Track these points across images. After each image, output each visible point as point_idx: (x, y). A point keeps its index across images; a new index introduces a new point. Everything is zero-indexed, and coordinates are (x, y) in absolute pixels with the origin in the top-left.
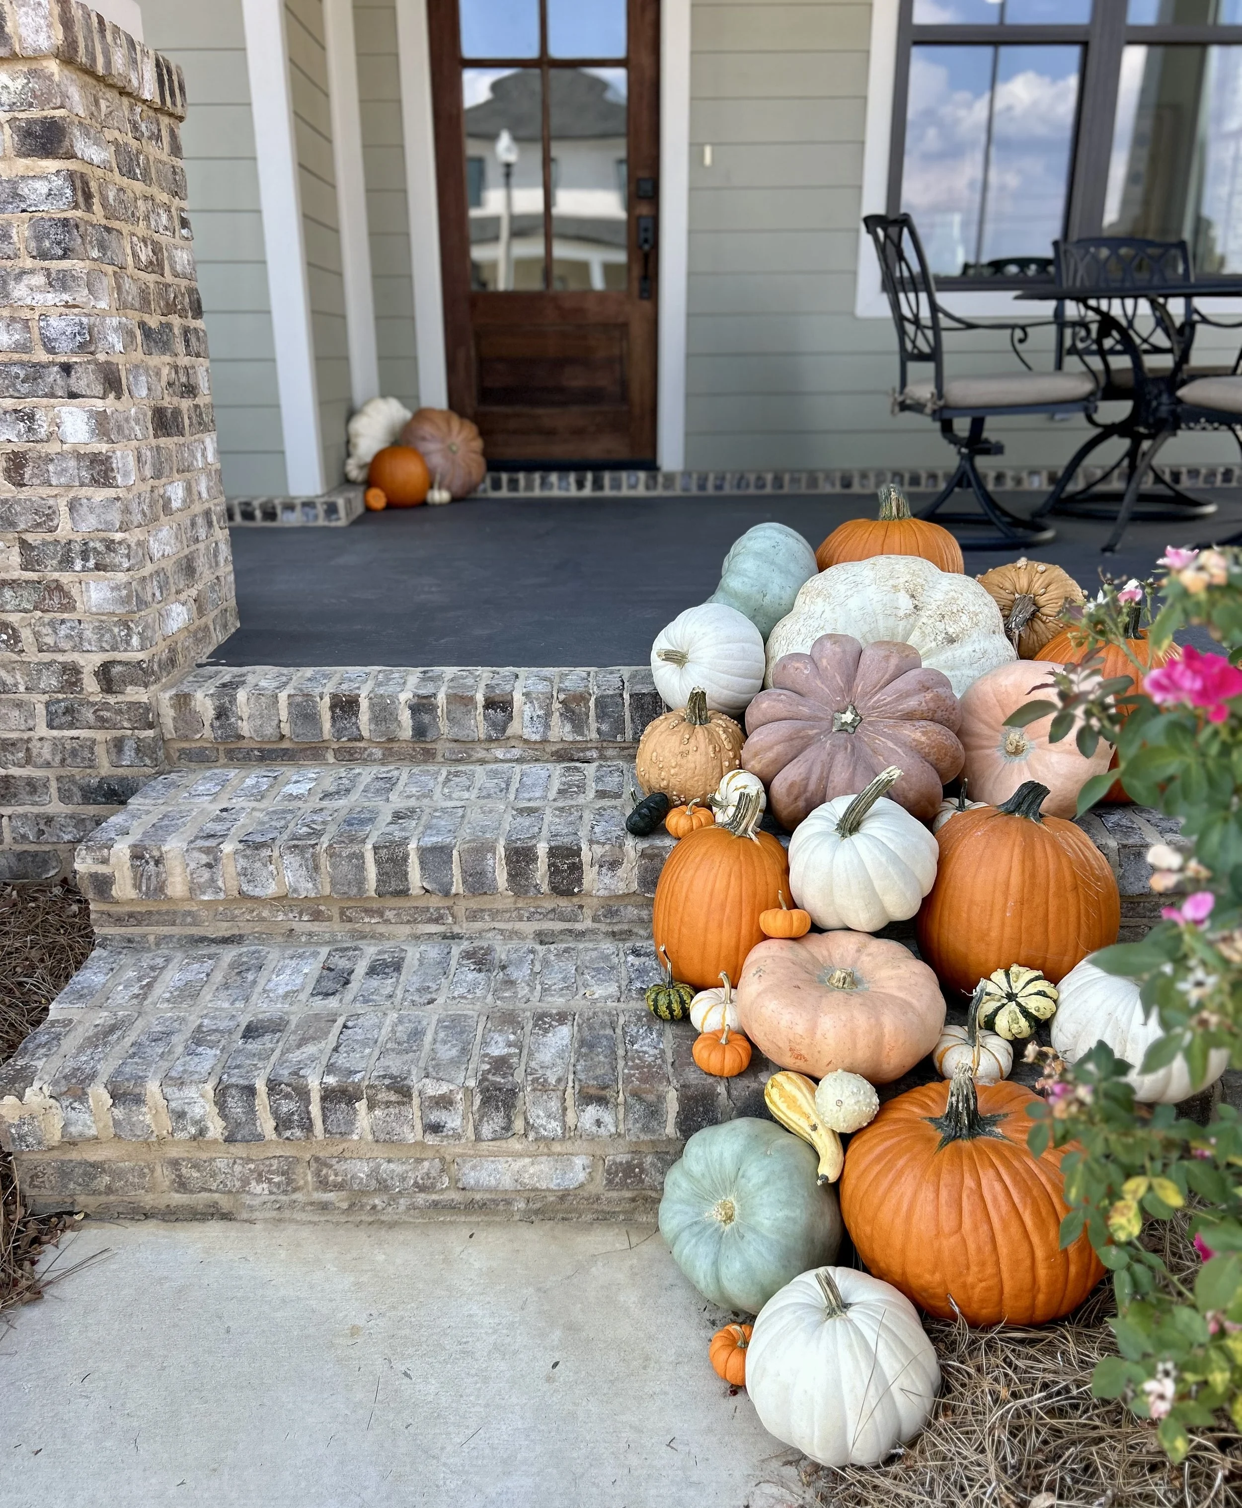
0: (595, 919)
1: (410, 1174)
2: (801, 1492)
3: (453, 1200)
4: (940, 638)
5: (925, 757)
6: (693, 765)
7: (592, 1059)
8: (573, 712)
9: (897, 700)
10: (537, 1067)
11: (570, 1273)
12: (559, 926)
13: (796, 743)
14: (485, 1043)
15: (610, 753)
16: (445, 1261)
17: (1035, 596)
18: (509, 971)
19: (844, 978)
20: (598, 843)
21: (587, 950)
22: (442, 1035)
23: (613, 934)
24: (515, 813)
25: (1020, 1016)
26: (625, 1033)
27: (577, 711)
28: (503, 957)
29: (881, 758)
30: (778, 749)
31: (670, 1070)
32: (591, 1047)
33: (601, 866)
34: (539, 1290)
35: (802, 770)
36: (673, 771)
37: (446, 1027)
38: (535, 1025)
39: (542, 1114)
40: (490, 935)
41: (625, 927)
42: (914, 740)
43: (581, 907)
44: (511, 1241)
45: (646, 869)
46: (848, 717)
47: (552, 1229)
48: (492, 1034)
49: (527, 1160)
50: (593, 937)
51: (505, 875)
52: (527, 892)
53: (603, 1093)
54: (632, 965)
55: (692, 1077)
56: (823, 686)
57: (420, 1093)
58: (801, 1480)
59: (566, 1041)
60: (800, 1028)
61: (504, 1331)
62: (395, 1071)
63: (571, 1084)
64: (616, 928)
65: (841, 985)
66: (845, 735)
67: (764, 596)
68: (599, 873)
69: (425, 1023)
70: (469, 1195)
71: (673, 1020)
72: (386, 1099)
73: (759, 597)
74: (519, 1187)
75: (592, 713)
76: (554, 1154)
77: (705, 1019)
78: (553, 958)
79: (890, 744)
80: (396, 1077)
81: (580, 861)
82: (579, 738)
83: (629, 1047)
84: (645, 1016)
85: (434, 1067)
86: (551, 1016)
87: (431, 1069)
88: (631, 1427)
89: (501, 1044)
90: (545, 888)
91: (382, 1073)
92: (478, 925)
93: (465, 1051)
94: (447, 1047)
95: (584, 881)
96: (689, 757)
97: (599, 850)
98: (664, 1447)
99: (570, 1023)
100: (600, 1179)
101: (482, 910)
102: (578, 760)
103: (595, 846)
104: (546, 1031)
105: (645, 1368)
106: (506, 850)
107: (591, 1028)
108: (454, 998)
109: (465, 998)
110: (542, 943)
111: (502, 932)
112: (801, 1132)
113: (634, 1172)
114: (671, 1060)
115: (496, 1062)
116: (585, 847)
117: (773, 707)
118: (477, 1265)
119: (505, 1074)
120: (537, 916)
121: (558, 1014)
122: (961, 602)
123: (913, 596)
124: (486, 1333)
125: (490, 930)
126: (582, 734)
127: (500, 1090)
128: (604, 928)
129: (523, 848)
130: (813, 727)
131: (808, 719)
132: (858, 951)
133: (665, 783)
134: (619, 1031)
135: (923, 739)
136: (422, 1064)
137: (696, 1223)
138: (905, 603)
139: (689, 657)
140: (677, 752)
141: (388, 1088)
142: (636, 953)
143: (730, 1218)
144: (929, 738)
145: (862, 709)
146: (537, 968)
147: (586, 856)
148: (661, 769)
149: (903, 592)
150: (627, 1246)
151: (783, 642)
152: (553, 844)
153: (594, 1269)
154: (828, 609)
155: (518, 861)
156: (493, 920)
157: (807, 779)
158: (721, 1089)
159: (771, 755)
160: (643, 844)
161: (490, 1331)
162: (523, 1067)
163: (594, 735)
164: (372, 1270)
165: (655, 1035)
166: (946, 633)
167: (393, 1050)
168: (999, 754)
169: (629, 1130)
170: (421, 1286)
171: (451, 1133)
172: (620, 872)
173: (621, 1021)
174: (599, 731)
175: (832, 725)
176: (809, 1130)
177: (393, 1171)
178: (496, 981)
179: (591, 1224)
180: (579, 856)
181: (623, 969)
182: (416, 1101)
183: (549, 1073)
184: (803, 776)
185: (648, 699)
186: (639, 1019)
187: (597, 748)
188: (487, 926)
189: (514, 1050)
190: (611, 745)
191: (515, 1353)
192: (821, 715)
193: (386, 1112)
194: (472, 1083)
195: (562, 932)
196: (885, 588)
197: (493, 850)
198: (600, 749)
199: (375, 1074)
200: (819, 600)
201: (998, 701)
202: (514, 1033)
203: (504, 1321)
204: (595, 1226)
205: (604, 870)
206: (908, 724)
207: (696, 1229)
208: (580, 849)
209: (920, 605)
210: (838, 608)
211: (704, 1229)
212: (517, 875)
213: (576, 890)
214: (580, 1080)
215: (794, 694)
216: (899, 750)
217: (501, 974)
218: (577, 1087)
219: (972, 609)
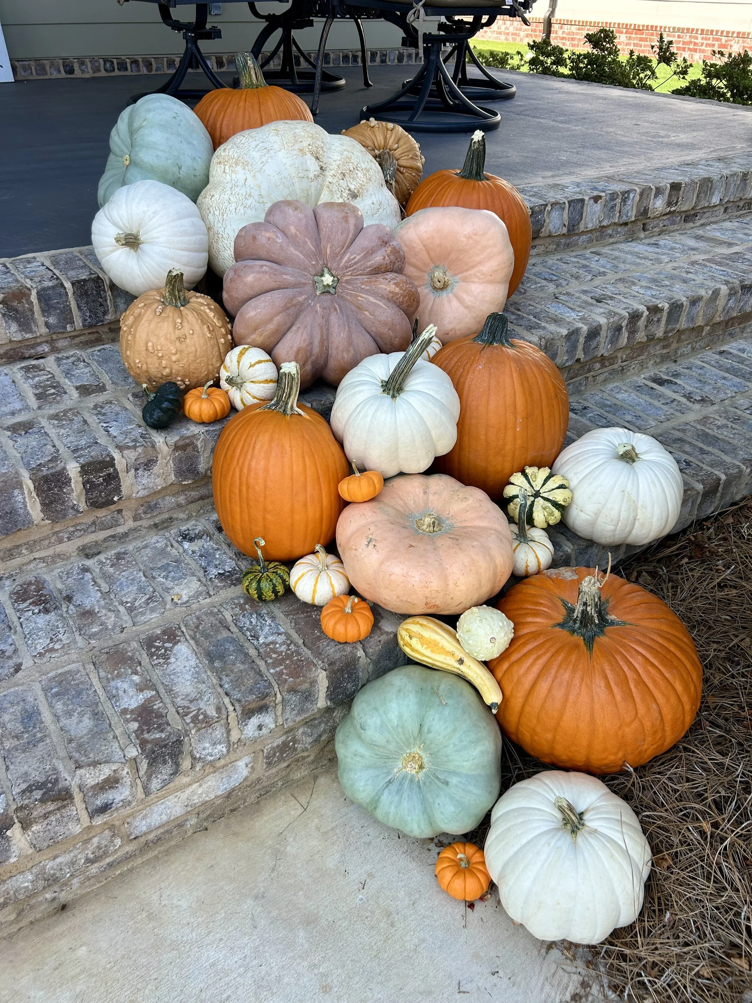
0: (135, 519)
1: (79, 857)
2: (574, 970)
3: (127, 853)
4: (345, 195)
5: (399, 306)
6: (193, 349)
7: (232, 671)
8: (16, 310)
9: (365, 257)
10: (186, 703)
11: (272, 864)
12: (102, 535)
13: (291, 311)
14: (113, 697)
15: (61, 344)
16: (150, 917)
17: (390, 150)
18: (78, 598)
19: (434, 523)
20: (128, 448)
21: (139, 550)
22: (59, 706)
23: (156, 526)
24: (9, 433)
25: (554, 509)
26: (241, 629)
27: (20, 309)
28: (60, 586)
29: (367, 313)
30: (277, 320)
31: (307, 652)
32: (222, 657)
33: (136, 470)
34: (256, 897)
35: (305, 336)
36: (174, 358)
37: (57, 694)
38: (151, 655)
39: (207, 745)
40: (31, 566)
41: (166, 516)
42: (390, 292)
43: (120, 511)
44: (198, 859)
45: (180, 460)
46: (328, 279)
47: (227, 826)
48: (113, 683)
49: (195, 786)
50: (136, 535)
51: (38, 507)
52: (65, 516)
53: (264, 702)
54: (193, 552)
55: (331, 651)
56: (298, 253)
57: (80, 787)
58: (567, 958)
59: (193, 662)
60: (435, 584)
61: (255, 962)
62: (37, 776)
63: (231, 708)
64: (157, 520)
65: (431, 529)
66: (329, 297)
67: (180, 168)
68: (136, 477)
69: (30, 699)
70: (142, 840)
71: (277, 598)
72: (44, 812)
73: (175, 169)
74: (189, 809)
75: (36, 308)
76: (219, 768)
77: (314, 592)
78: (111, 570)
79: (372, 299)
80: (44, 784)
81: (115, 470)
82: (28, 336)
83: (255, 642)
84: (245, 603)
85: (78, 751)
86: (157, 638)
87: (76, 755)
88: (421, 994)
89: (132, 691)
90: (83, 506)
91: (24, 786)
92: (17, 561)
93: (97, 715)
94: (75, 718)
95: (123, 488)
96: (188, 341)
97: (131, 455)
98: (458, 996)
99: (182, 639)
100: (261, 765)
101: (18, 547)
102: (30, 358)
103: (126, 452)
104: (166, 657)
105: (392, 925)
106: (34, 482)
107: (207, 637)
108: (40, 654)
109: (52, 650)
110: (88, 556)
111: (43, 559)
112: (449, 668)
113: (288, 746)
114: (301, 642)
115: (140, 715)
116: (116, 455)
117: (260, 279)
118: (184, 904)
119: (159, 726)
120: (78, 534)
121: (164, 633)
122: (354, 160)
123: (317, 158)
124: (240, 975)
125: (31, 561)
126: (31, 331)
127: (165, 746)
128: (145, 523)
129: (53, 475)
130: (301, 294)
131: (294, 286)
132: (425, 493)
133: (168, 370)
134: (234, 629)
135: (397, 290)
136: (62, 753)
137: (390, 782)
138: (313, 166)
139: (142, 238)
140: (173, 338)
141: (43, 801)
142: (186, 537)
143: (421, 767)
144: (401, 289)
145: (336, 270)
146: (105, 587)
147: (120, 462)
148: (160, 358)
149: (309, 155)
150: (300, 810)
151: (217, 213)
152: (82, 460)
153: (289, 848)
154: (249, 177)
155: (50, 489)
156: (32, 552)
157: (311, 343)
158: (360, 653)
159: (271, 327)
160: (174, 438)
161: (242, 970)
162: (173, 710)
163: (44, 330)
164: (82, 972)
165: (269, 621)
166: (349, 190)
167: (16, 748)
168: (426, 291)
169: (287, 720)
170: (143, 960)
171: (121, 804)
172: (156, 469)
173: (229, 619)
174: (47, 325)
175: (315, 288)
176: (456, 665)
177: (61, 863)
178: (71, 617)
179: (258, 803)
180: (113, 465)
181: (188, 560)
182: (78, 797)
183: (202, 705)
184: (307, 342)
185: (90, 285)
186: (243, 609)
187: (47, 342)
188: (25, 560)
189: (149, 694)
190: (60, 336)
191: (279, 980)
192: (303, 281)
193: (46, 822)
194: (133, 752)
195: (105, 540)
196: (294, 152)
197: (19, 485)
198: (51, 342)
199: (16, 790)
200: (239, 168)
201: (424, 246)
202: (136, 673)
203: (247, 951)
204: (262, 803)
205: (140, 472)
206: (380, 278)
207: (394, 787)
208: (113, 459)
209: (324, 166)
210: (257, 174)
211: (401, 784)
212: (51, 502)
213: (116, 499)
214: (239, 701)
215: (274, 265)
216: (381, 304)
217: (71, 607)
218: (238, 708)
219: (364, 166)
